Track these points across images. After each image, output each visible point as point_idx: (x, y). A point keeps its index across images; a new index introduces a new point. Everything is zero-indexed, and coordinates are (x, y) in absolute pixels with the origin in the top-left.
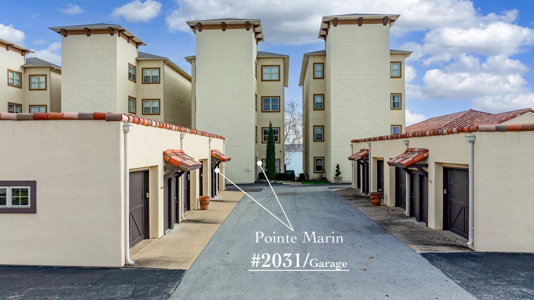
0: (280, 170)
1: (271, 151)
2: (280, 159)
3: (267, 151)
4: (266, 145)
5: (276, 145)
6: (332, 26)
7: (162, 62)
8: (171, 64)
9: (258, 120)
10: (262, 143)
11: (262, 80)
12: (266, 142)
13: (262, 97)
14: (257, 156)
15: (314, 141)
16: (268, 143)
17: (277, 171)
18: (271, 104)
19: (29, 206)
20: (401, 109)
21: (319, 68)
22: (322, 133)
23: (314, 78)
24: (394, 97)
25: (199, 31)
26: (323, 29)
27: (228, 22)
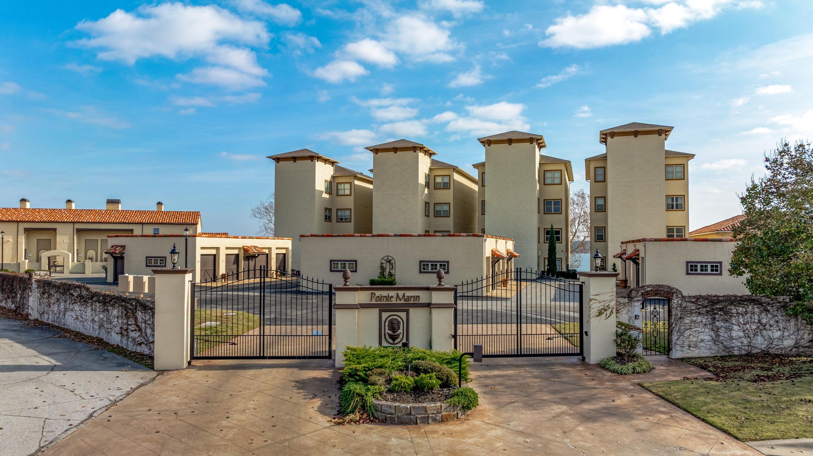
0: (562, 269)
1: (552, 250)
2: (561, 258)
3: (549, 250)
4: (547, 245)
5: (558, 245)
6: (609, 138)
7: (452, 170)
8: (460, 171)
9: (540, 221)
10: (545, 243)
11: (544, 184)
13: (544, 200)
14: (540, 255)
15: (595, 241)
16: (549, 243)
18: (553, 207)
19: (446, 271)
20: (684, 210)
21: (600, 172)
22: (604, 234)
23: (595, 182)
24: (677, 199)
25: (489, 145)
26: (603, 138)
27: (513, 137)
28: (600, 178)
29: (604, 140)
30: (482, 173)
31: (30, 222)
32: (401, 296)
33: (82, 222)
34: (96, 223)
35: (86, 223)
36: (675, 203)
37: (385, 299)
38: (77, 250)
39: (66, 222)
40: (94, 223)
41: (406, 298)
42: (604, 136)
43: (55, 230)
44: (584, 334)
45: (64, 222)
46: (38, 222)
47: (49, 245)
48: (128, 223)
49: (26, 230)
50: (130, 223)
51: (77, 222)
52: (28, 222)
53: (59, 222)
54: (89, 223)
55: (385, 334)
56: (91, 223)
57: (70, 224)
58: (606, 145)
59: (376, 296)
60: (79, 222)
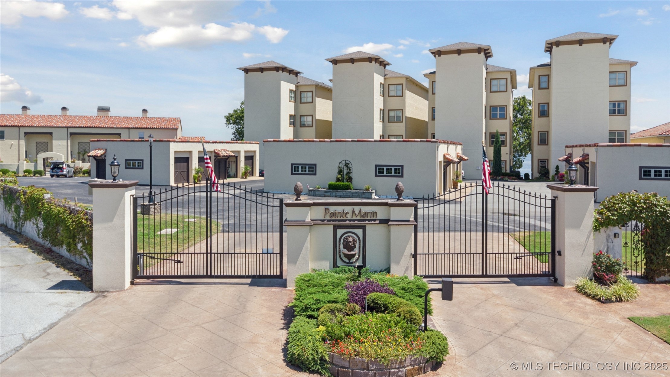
0: (506, 170)
1: (497, 153)
2: (506, 161)
3: (494, 153)
4: (492, 148)
5: (502, 148)
6: (554, 47)
7: (405, 79)
8: (413, 80)
9: (487, 126)
10: (490, 146)
11: (491, 92)
12: (493, 145)
13: (490, 106)
15: (538, 145)
16: (495, 146)
17: (504, 171)
18: (498, 112)
19: (401, 175)
20: (626, 115)
21: (545, 79)
22: (546, 138)
23: (539, 89)
24: (619, 105)
25: (439, 56)
26: (548, 47)
27: (462, 47)
28: (544, 85)
29: (549, 49)
30: (433, 82)
31: (29, 127)
32: (357, 212)
33: (75, 127)
34: (88, 127)
35: (79, 127)
36: (617, 108)
37: (339, 215)
38: (71, 152)
39: (61, 127)
40: (86, 127)
41: (362, 214)
42: (550, 46)
43: (51, 134)
44: (557, 253)
45: (59, 127)
46: (36, 127)
47: (47, 147)
48: (117, 128)
49: (26, 134)
50: (118, 128)
51: (70, 127)
52: (27, 126)
53: (54, 127)
54: (81, 127)
55: (340, 252)
56: (83, 127)
57: (65, 128)
58: (551, 54)
59: (330, 212)
60: (72, 127)
